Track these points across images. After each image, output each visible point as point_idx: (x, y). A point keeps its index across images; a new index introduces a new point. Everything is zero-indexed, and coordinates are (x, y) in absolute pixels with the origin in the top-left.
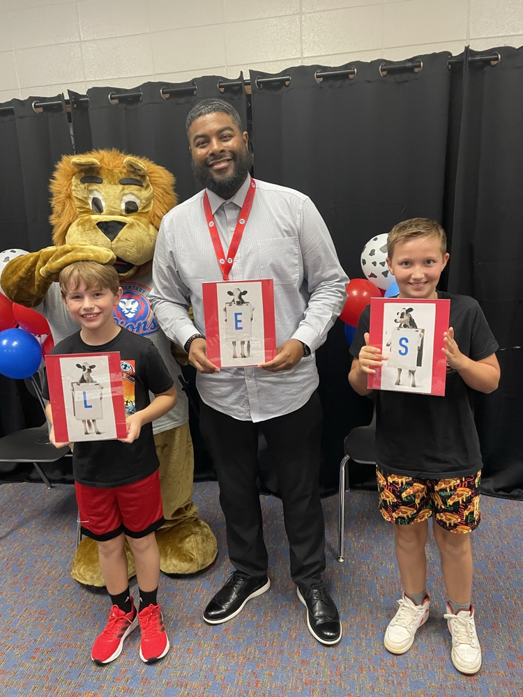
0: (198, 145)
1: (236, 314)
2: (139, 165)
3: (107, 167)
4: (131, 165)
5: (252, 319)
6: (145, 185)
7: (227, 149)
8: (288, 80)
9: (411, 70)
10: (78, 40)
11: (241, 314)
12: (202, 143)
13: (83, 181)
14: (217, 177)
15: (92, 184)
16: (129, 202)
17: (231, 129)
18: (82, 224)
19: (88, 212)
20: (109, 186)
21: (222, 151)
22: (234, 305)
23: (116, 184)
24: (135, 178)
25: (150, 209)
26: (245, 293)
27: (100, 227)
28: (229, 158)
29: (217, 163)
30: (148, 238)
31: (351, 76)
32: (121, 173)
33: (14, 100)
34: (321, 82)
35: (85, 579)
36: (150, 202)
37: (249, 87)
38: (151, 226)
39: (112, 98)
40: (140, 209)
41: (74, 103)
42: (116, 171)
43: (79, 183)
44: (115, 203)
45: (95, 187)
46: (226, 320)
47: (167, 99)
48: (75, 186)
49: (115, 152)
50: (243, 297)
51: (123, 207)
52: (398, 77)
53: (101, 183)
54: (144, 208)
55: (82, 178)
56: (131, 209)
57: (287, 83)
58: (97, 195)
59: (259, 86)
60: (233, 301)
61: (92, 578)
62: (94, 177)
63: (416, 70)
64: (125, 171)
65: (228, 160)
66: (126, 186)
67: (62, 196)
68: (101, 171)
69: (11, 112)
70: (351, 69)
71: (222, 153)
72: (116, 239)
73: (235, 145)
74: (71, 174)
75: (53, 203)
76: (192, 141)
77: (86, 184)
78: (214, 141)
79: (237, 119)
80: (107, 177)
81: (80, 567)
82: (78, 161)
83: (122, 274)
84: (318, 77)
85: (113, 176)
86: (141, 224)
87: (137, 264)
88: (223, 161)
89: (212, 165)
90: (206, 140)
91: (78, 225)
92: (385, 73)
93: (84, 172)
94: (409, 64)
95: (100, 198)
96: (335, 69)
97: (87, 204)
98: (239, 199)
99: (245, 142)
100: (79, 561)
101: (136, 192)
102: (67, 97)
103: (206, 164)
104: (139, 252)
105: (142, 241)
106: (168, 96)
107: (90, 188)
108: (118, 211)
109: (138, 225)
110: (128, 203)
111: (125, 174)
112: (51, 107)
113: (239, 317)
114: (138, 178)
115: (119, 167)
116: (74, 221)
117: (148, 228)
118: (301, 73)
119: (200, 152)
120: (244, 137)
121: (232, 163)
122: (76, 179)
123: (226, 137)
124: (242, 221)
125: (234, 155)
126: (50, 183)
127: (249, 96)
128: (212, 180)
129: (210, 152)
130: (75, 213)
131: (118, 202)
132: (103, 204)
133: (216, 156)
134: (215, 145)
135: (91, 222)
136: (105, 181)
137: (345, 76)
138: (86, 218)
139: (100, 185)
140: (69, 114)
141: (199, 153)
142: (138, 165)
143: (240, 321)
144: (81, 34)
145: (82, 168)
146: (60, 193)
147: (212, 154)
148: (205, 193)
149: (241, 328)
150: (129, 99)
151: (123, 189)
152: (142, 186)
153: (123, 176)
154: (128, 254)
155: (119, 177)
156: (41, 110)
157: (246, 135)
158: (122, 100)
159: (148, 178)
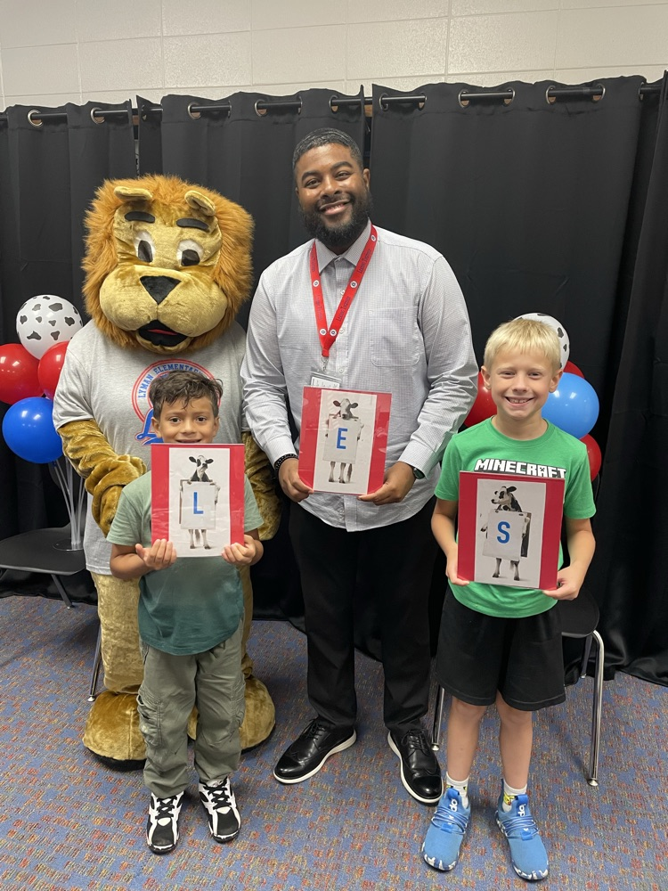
0: (307, 185)
1: (340, 430)
2: (205, 202)
3: (163, 201)
4: (194, 201)
5: (358, 438)
6: (211, 229)
7: (343, 190)
8: (423, 100)
9: (588, 97)
10: (159, 34)
11: (346, 430)
12: (313, 182)
13: (129, 217)
14: (330, 225)
15: (140, 223)
16: (188, 250)
17: (350, 166)
18: (122, 277)
19: (131, 259)
20: (163, 227)
21: (337, 192)
22: (340, 419)
23: (172, 226)
24: (199, 219)
25: (215, 262)
26: (356, 405)
27: (145, 284)
28: (346, 200)
29: (329, 208)
30: (208, 303)
31: (507, 101)
32: (180, 210)
33: (69, 104)
34: (467, 107)
35: (101, 749)
36: (216, 253)
37: (370, 107)
38: (215, 287)
39: (192, 111)
40: (201, 261)
41: (143, 114)
42: (174, 207)
43: (124, 220)
44: (167, 252)
45: (145, 226)
46: (327, 435)
47: (263, 116)
48: (118, 223)
49: (175, 181)
50: (351, 410)
51: (179, 256)
52: (571, 106)
53: (152, 222)
54: (207, 260)
55: (128, 214)
56: (190, 260)
57: (421, 104)
58: (146, 238)
59: (385, 107)
60: (339, 413)
61: (111, 747)
62: (145, 213)
63: (596, 98)
64: (186, 208)
65: (345, 204)
66: (186, 230)
67: (100, 235)
68: (154, 207)
69: (63, 120)
70: (508, 91)
71: (338, 195)
72: (164, 302)
73: (353, 186)
74: (113, 207)
75: (89, 242)
76: (299, 180)
77: (133, 222)
78: (328, 179)
79: (356, 152)
80: (161, 215)
81: (97, 731)
82: (123, 192)
83: (169, 348)
84: (463, 99)
85: (169, 214)
86: (200, 283)
87: (192, 335)
88: (338, 205)
89: (324, 210)
90: (318, 178)
91: (117, 278)
92: (553, 100)
93: (131, 205)
94: (587, 90)
95: (150, 242)
96: (486, 90)
97: (133, 249)
98: (354, 255)
99: (366, 182)
100: (95, 722)
101: (198, 239)
102: (135, 105)
103: (316, 208)
104: (193, 320)
105: (200, 307)
106: (264, 111)
107: (137, 228)
108: (172, 262)
109: (196, 284)
110: (186, 253)
111: (186, 212)
112: (114, 116)
113: (343, 434)
114: (203, 219)
115: (178, 202)
116: (113, 270)
117: (210, 288)
118: (441, 92)
119: (310, 193)
120: (365, 176)
121: (350, 207)
122: (120, 213)
123: (340, 175)
124: (354, 285)
125: (352, 198)
126: (86, 215)
127: (369, 120)
128: (324, 229)
129: (323, 193)
130: (115, 260)
131: (172, 250)
132: (153, 251)
133: (329, 199)
134: (329, 185)
135: (133, 275)
136: (158, 221)
137: (500, 100)
138: (128, 269)
139: (151, 225)
140: (136, 128)
141: (308, 194)
142: (203, 203)
143: (344, 439)
144: (164, 26)
145: (128, 200)
146: (97, 231)
147: (325, 196)
148: (314, 244)
149: (344, 448)
150: (214, 112)
151: (181, 233)
152: (208, 231)
153: (181, 215)
154: (179, 322)
155: (177, 216)
156: (101, 120)
157: (367, 173)
158: (205, 113)
159: (216, 219)
